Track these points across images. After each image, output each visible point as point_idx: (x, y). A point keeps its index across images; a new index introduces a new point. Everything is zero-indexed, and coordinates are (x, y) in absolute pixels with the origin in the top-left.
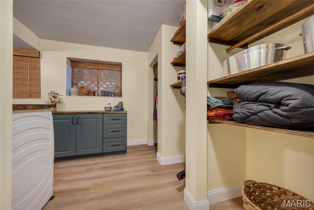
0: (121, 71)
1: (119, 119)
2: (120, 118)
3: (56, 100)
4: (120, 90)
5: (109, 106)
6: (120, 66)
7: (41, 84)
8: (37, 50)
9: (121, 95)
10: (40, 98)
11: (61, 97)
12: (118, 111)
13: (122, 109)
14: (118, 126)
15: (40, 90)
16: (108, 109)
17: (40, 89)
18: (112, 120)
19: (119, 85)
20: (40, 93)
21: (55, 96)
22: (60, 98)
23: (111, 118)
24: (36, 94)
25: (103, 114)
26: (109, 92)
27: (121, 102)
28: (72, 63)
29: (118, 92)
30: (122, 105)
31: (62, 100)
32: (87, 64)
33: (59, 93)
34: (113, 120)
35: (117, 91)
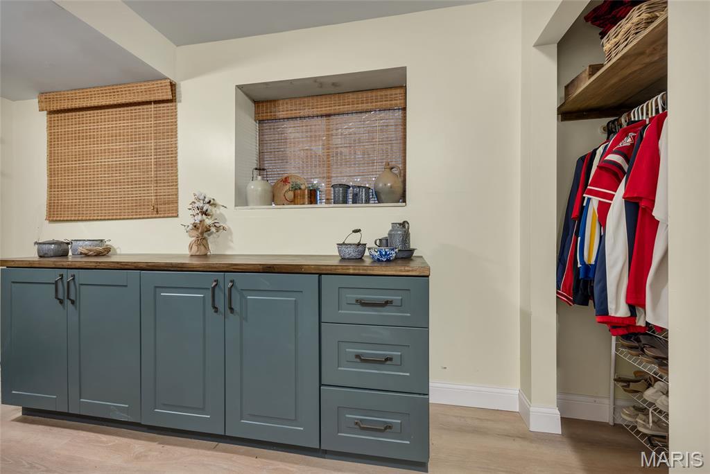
0: (404, 109)
1: (387, 303)
2: (396, 298)
3: (208, 221)
4: (401, 180)
5: (355, 239)
6: (398, 91)
7: (179, 176)
8: (167, 78)
9: (403, 198)
10: (177, 216)
11: (222, 210)
12: (388, 261)
13: (407, 255)
14: (384, 334)
15: (177, 195)
16: (350, 252)
17: (177, 191)
18: (359, 307)
19: (396, 160)
20: (177, 203)
21: (205, 209)
22: (221, 215)
23: (353, 296)
24: (169, 204)
25: (320, 274)
26: (359, 187)
27: (404, 224)
28: (258, 106)
29: (391, 187)
30: (406, 236)
31: (225, 220)
32: (296, 104)
33: (218, 201)
34: (364, 304)
35: (388, 182)
